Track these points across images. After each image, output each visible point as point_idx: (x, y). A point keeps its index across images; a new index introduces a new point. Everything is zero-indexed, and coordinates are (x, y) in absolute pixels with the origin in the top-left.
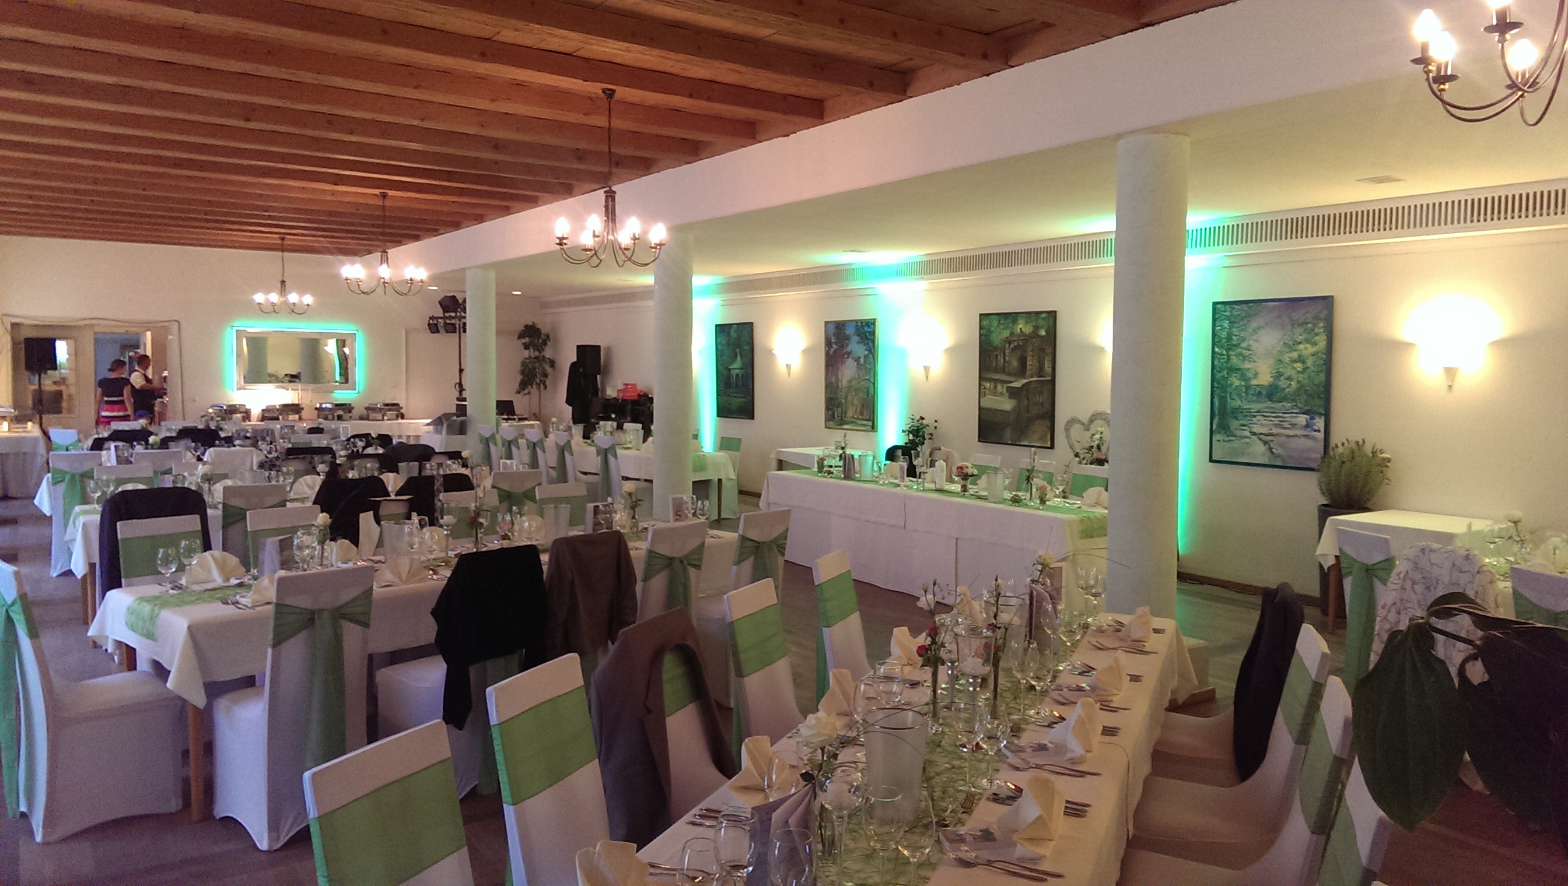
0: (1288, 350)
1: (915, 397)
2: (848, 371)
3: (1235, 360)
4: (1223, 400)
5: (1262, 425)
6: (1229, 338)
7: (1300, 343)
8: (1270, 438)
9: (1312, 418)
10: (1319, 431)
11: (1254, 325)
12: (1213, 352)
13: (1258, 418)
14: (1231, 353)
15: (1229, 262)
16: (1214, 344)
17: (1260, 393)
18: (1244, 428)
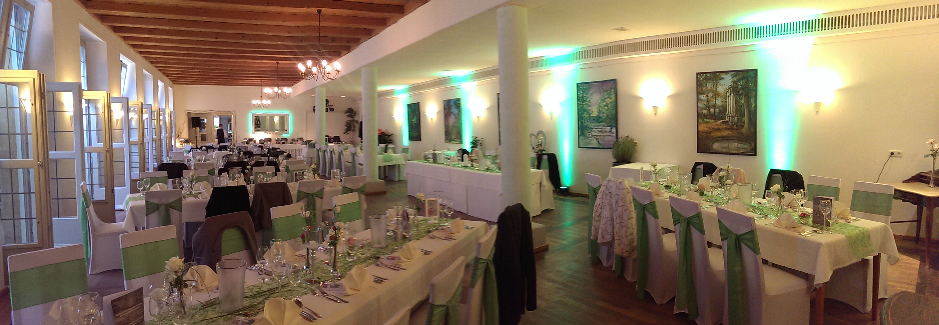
0: (602, 102)
1: (475, 129)
2: (452, 120)
3: (585, 107)
4: (582, 122)
5: (596, 132)
6: (583, 98)
7: (606, 99)
8: (598, 137)
9: (612, 128)
10: (614, 133)
11: (591, 92)
12: (578, 104)
13: (594, 129)
14: (584, 104)
15: (581, 67)
16: (578, 100)
17: (594, 119)
18: (590, 133)
